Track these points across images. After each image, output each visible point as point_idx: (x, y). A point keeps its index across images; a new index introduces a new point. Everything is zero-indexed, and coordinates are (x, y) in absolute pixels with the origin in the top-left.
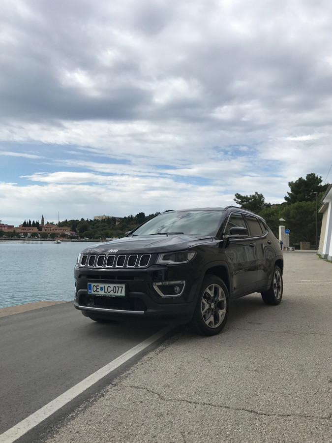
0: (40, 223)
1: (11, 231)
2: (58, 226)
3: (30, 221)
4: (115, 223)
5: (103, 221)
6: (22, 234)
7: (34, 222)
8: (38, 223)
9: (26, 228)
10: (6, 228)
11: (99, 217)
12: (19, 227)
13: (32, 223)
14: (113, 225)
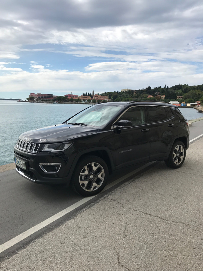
0: (92, 94)
1: (77, 98)
2: (101, 95)
3: (87, 93)
4: (133, 94)
5: (126, 92)
6: (83, 100)
7: (88, 93)
8: (90, 94)
9: (84, 97)
10: (74, 97)
11: (124, 90)
12: (81, 97)
13: (87, 94)
14: (132, 94)
